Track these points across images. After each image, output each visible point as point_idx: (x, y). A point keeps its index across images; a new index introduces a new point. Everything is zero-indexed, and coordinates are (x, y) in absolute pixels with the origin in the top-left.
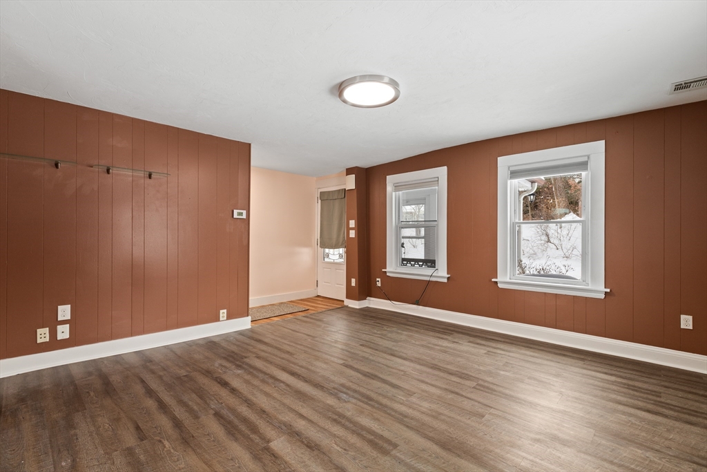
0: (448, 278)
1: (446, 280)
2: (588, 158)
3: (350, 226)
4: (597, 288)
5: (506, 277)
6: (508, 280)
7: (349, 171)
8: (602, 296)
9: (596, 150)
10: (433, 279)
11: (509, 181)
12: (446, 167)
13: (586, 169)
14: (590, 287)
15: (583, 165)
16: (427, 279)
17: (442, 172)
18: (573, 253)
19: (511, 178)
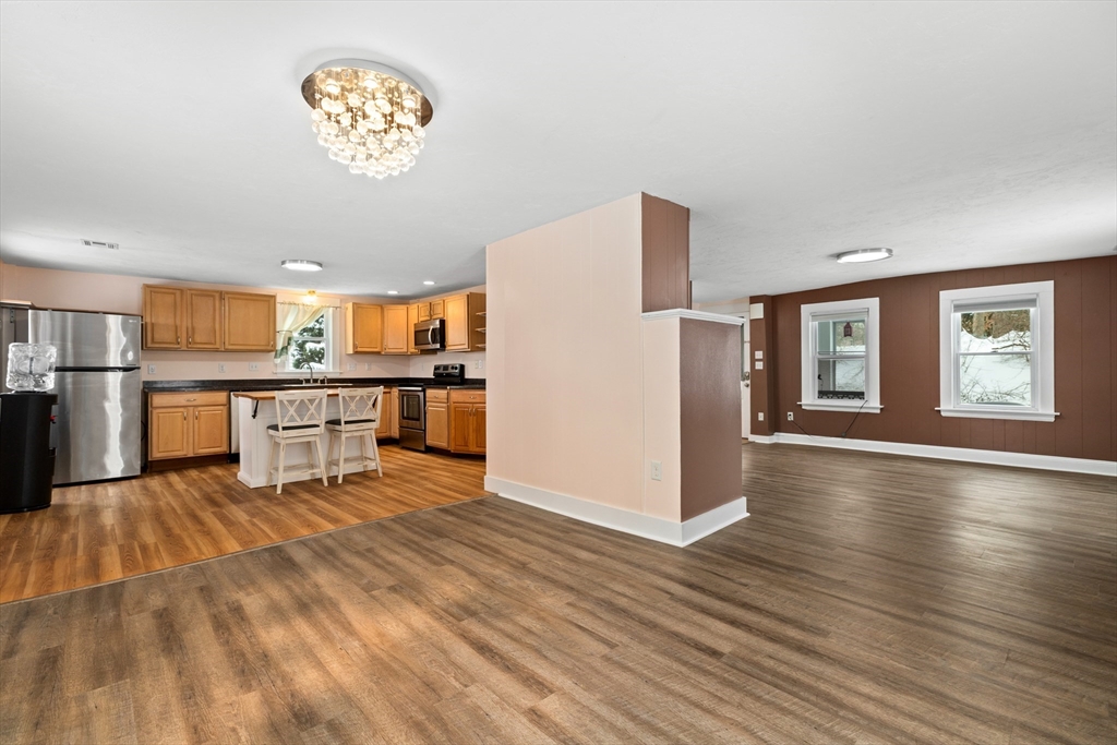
0: (881, 409)
1: (878, 411)
2: (1037, 295)
3: (757, 357)
4: (1046, 411)
5: (948, 406)
6: (952, 408)
7: (754, 300)
8: (1053, 420)
9: (1045, 289)
10: (863, 411)
11: (952, 315)
12: (878, 299)
13: (1035, 306)
14: (1040, 412)
15: (1032, 302)
16: (857, 410)
17: (873, 304)
18: (974, 389)
19: (955, 311)
